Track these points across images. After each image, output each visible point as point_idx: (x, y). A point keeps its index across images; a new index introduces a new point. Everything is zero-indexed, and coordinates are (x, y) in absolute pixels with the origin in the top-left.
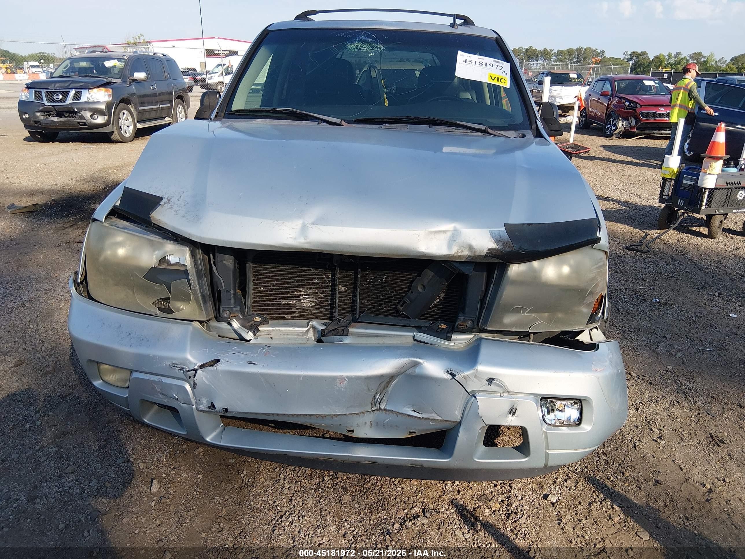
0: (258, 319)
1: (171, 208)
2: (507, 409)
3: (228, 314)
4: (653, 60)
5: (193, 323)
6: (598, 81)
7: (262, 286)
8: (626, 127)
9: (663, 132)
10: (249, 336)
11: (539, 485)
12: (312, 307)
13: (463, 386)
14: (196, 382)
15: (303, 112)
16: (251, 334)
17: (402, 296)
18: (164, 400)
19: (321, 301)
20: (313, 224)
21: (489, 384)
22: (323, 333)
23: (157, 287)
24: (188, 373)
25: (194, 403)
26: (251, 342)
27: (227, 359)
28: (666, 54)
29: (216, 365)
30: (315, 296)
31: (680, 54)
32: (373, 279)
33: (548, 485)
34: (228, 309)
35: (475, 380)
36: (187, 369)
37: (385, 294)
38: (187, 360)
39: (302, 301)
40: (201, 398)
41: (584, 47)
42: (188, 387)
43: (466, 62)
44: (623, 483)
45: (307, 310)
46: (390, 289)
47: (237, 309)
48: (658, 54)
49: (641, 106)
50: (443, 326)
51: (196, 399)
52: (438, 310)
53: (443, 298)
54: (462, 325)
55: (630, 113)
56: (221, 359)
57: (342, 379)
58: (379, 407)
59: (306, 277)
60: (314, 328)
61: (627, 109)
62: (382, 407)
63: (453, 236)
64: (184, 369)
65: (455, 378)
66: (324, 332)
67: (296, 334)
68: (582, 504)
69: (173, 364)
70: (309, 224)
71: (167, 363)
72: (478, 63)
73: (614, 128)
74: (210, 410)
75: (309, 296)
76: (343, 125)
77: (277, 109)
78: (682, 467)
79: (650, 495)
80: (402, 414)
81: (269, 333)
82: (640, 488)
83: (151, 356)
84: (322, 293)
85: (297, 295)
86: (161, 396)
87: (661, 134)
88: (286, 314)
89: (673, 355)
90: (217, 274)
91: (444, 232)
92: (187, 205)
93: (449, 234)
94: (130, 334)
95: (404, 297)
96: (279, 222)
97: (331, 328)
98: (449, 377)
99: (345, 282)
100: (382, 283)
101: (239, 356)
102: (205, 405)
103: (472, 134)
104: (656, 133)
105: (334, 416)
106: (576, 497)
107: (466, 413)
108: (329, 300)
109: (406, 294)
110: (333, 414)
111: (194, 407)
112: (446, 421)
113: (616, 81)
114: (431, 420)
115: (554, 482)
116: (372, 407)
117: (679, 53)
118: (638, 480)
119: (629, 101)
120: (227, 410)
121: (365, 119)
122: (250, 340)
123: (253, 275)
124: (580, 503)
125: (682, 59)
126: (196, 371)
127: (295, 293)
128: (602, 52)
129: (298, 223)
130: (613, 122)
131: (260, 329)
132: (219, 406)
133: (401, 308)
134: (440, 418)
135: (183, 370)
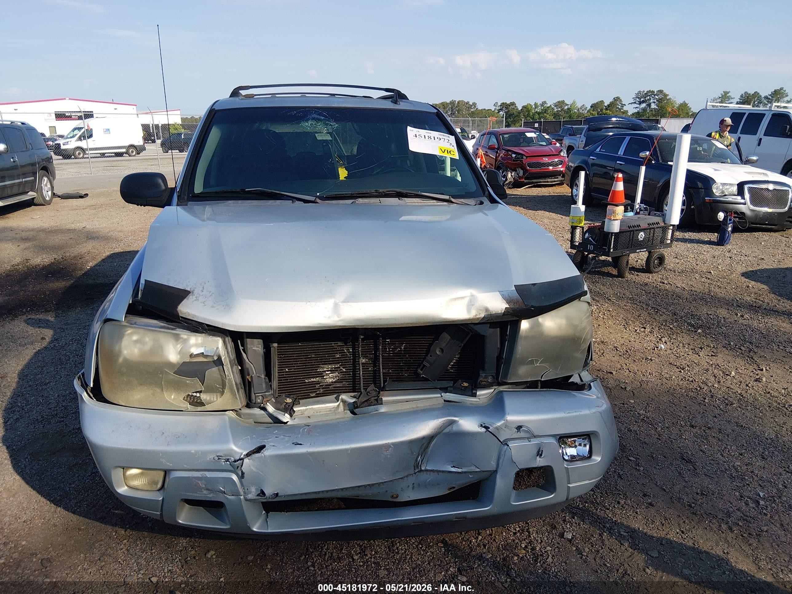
0: (289, 400)
1: (197, 300)
2: (535, 452)
3: (261, 399)
4: (521, 110)
5: (227, 413)
6: (484, 135)
7: (287, 367)
8: (515, 178)
9: (549, 180)
10: (286, 418)
11: (552, 526)
12: (335, 382)
13: (496, 437)
14: (244, 471)
15: (274, 191)
16: (287, 415)
17: (421, 361)
18: (209, 496)
19: (343, 375)
20: (344, 302)
21: (518, 432)
22: (356, 406)
23: (188, 381)
24: (236, 463)
25: (242, 493)
26: (288, 423)
27: (272, 444)
28: (533, 104)
29: (262, 451)
30: (337, 370)
31: (546, 104)
32: (392, 348)
33: (560, 524)
34: (260, 394)
35: (506, 429)
36: (233, 459)
37: (405, 361)
38: (232, 450)
39: (325, 377)
40: (250, 487)
41: (457, 100)
42: (235, 477)
43: (416, 137)
44: (621, 511)
45: (330, 385)
46: (409, 356)
47: (269, 393)
48: (526, 104)
49: (527, 157)
50: (466, 384)
51: (244, 489)
52: (455, 370)
53: (458, 358)
54: (484, 381)
55: (518, 164)
56: (266, 445)
57: (387, 446)
58: (421, 468)
59: (328, 354)
60: (344, 402)
61: (514, 161)
62: (423, 468)
63: (470, 301)
64: (230, 460)
65: (489, 430)
66: (357, 404)
67: (328, 410)
68: (594, 536)
69: (218, 456)
70: (341, 302)
71: (211, 457)
72: (427, 137)
73: (504, 179)
74: (260, 497)
75: (332, 371)
76: (318, 203)
77: (246, 190)
78: (664, 488)
79: (647, 517)
80: (443, 472)
81: (302, 412)
82: (637, 513)
83: (193, 451)
84: (343, 368)
85: (320, 372)
86: (205, 492)
87: (548, 182)
88: (310, 392)
89: (623, 389)
90: (247, 360)
91: (462, 298)
92: (213, 295)
93: (466, 300)
94: (163, 433)
95: (423, 361)
96: (312, 303)
97: (363, 399)
98: (483, 430)
99: (365, 354)
100: (401, 351)
101: (283, 439)
102: (254, 493)
103: (439, 204)
104: (542, 181)
105: (381, 484)
106: (587, 530)
107: (501, 461)
108: (351, 373)
109: (425, 358)
110: (381, 481)
111: (242, 497)
112: (484, 471)
113: (500, 135)
114: (470, 472)
115: (563, 520)
116: (415, 470)
117: (544, 103)
118: (632, 506)
119: (515, 153)
120: (277, 495)
121: (335, 195)
122: (287, 422)
123: (278, 357)
124: (593, 536)
125: (548, 107)
126: (242, 459)
127: (318, 370)
128: (474, 104)
129: (330, 303)
130: (502, 174)
131: (295, 409)
132: (269, 492)
133: (422, 372)
134: (478, 470)
135: (229, 462)
